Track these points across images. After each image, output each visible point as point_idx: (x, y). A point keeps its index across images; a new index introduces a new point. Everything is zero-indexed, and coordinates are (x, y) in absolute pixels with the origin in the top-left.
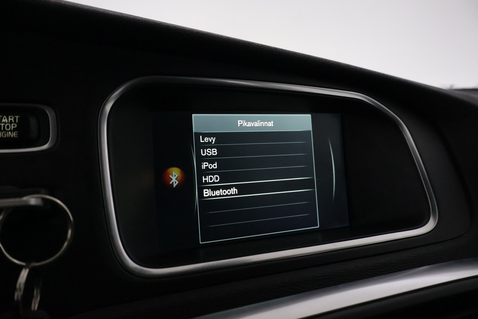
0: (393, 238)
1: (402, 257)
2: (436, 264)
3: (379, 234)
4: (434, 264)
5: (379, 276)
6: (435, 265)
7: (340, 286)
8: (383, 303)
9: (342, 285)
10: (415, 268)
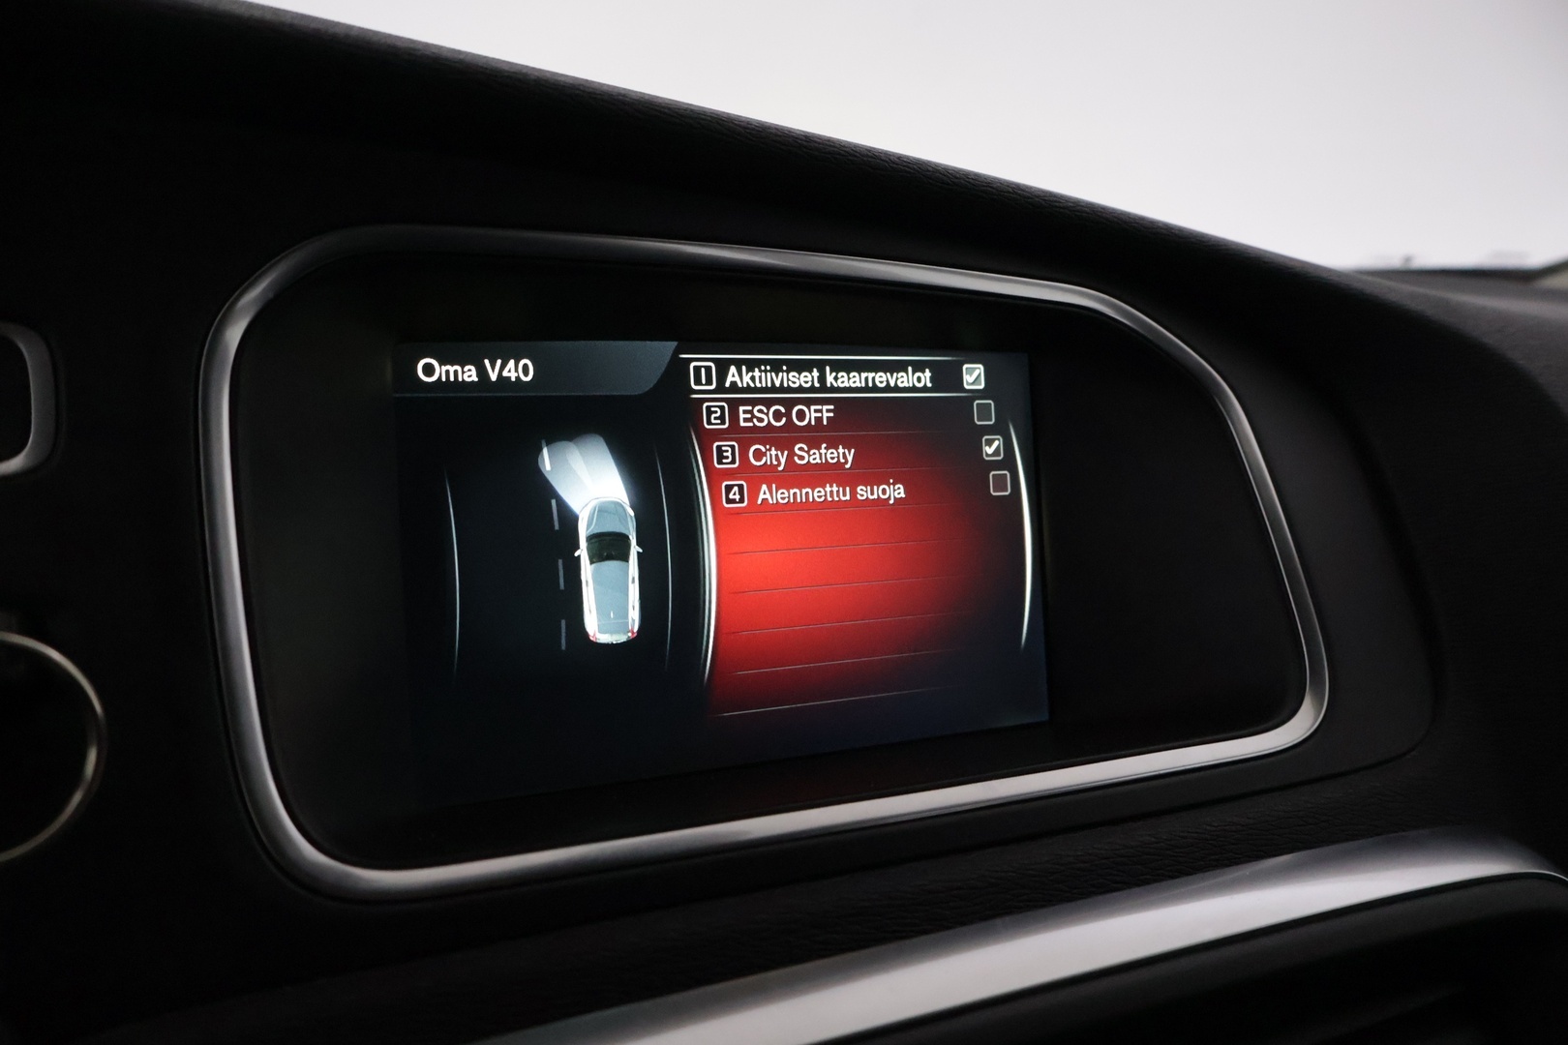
0: (1182, 764)
1: (1208, 828)
2: (1318, 850)
3: (1137, 750)
4: (1311, 848)
5: (1130, 888)
6: (1313, 850)
7: (998, 921)
8: (1144, 974)
9: (1007, 919)
10: (1249, 861)
